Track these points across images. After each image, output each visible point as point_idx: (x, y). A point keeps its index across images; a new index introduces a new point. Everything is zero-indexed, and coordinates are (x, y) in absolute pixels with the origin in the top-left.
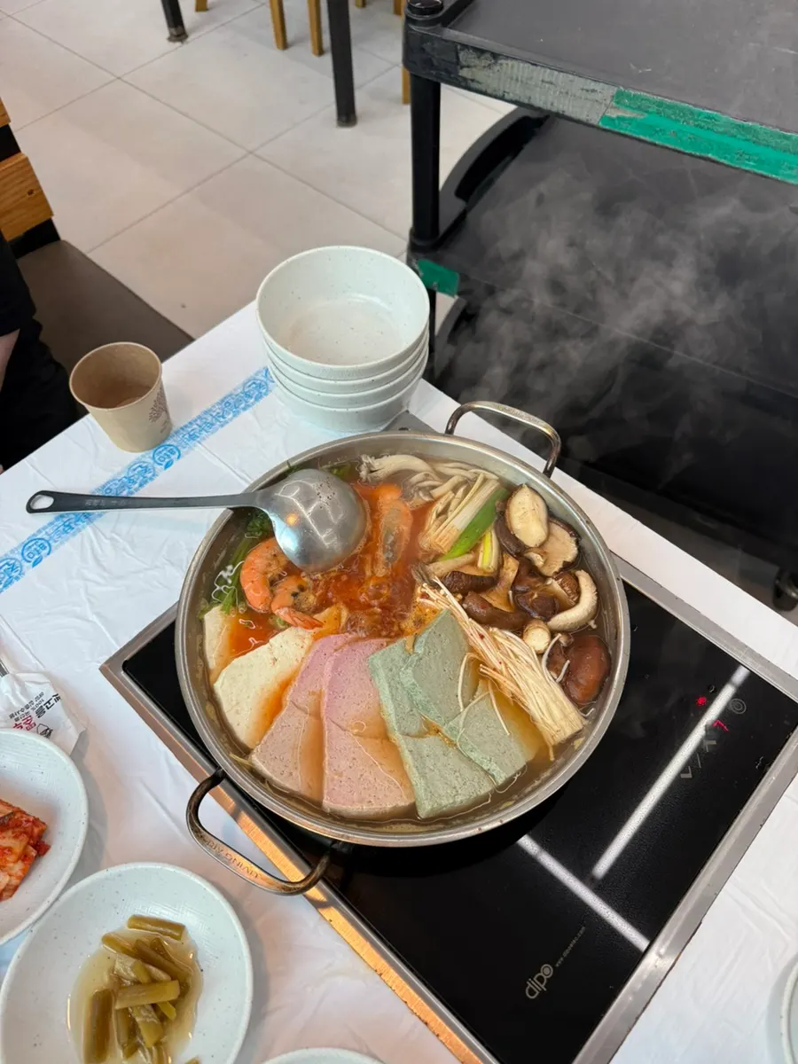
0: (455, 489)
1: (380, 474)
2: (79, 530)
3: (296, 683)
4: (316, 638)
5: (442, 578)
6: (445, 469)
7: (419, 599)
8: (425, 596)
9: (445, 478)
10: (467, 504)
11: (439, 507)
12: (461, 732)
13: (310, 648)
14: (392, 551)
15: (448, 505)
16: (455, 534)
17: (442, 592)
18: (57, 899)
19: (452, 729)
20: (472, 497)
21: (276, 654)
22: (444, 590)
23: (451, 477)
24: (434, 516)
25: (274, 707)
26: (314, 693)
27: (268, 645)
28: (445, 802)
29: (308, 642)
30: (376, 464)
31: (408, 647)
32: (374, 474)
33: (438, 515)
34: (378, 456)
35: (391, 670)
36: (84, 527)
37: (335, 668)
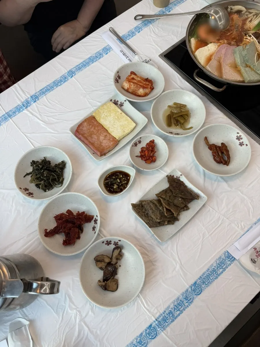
0: (254, 16)
1: (234, 11)
2: (149, 26)
3: (215, 54)
4: (219, 46)
5: (252, 34)
6: (251, 11)
7: (245, 40)
8: (247, 39)
9: (250, 13)
10: (257, 19)
11: (250, 19)
12: (256, 66)
13: (217, 48)
14: (237, 28)
15: (252, 19)
16: (254, 25)
17: (252, 37)
18: (161, 94)
19: (254, 65)
20: (258, 18)
21: (209, 48)
22: (253, 36)
23: (253, 13)
24: (248, 21)
25: (209, 59)
26: (219, 57)
27: (207, 46)
28: (252, 79)
29: (217, 47)
30: (233, 7)
31: (244, 47)
32: (232, 10)
33: (249, 22)
34: (234, 5)
35: (240, 52)
36: (150, 25)
37: (226, 50)
